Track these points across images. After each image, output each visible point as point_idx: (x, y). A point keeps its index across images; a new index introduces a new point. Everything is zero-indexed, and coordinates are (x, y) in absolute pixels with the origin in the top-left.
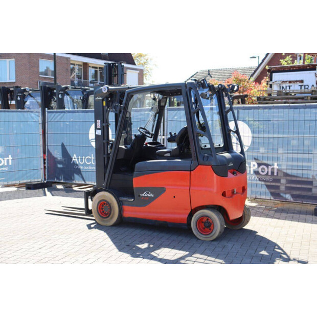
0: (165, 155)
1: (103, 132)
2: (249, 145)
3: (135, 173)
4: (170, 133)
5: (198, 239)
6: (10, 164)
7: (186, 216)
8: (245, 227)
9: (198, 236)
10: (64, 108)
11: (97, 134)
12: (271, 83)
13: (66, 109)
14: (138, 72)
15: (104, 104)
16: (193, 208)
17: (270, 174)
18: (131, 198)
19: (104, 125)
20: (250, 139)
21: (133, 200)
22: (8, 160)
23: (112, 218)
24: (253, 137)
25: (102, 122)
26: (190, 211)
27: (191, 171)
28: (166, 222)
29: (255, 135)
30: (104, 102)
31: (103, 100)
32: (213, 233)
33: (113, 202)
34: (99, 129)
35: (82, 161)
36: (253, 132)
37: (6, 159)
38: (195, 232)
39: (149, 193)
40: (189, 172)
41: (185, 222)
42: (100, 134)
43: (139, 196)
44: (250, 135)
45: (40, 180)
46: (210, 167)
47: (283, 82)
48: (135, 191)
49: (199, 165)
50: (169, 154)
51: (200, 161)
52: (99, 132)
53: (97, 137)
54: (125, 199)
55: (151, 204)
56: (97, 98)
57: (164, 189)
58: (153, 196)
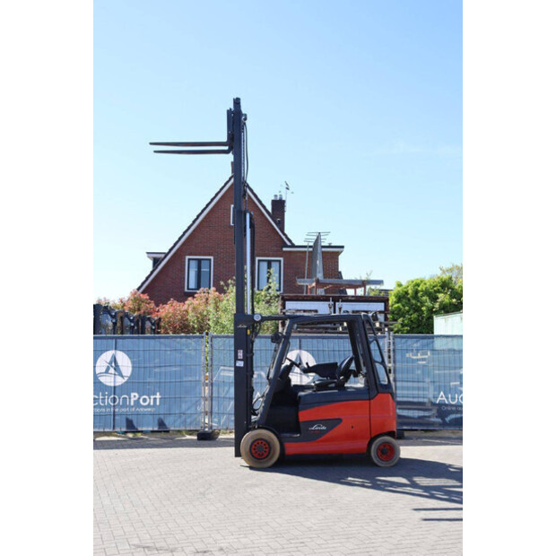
0: (329, 386)
1: (246, 364)
3: (300, 407)
4: (307, 364)
7: (365, 446)
11: (237, 365)
15: (249, 332)
16: (373, 436)
18: (297, 434)
19: (248, 355)
25: (245, 352)
26: (370, 439)
27: (370, 399)
28: (341, 454)
32: (394, 459)
33: (272, 439)
34: (240, 360)
38: (375, 460)
39: (320, 426)
40: (368, 401)
41: (365, 451)
42: (242, 365)
43: (308, 430)
46: (390, 394)
48: (302, 426)
49: (378, 393)
50: (333, 385)
51: (380, 389)
52: (240, 364)
53: (237, 369)
54: (288, 435)
55: (323, 437)
56: (240, 326)
57: (339, 420)
58: (324, 428)
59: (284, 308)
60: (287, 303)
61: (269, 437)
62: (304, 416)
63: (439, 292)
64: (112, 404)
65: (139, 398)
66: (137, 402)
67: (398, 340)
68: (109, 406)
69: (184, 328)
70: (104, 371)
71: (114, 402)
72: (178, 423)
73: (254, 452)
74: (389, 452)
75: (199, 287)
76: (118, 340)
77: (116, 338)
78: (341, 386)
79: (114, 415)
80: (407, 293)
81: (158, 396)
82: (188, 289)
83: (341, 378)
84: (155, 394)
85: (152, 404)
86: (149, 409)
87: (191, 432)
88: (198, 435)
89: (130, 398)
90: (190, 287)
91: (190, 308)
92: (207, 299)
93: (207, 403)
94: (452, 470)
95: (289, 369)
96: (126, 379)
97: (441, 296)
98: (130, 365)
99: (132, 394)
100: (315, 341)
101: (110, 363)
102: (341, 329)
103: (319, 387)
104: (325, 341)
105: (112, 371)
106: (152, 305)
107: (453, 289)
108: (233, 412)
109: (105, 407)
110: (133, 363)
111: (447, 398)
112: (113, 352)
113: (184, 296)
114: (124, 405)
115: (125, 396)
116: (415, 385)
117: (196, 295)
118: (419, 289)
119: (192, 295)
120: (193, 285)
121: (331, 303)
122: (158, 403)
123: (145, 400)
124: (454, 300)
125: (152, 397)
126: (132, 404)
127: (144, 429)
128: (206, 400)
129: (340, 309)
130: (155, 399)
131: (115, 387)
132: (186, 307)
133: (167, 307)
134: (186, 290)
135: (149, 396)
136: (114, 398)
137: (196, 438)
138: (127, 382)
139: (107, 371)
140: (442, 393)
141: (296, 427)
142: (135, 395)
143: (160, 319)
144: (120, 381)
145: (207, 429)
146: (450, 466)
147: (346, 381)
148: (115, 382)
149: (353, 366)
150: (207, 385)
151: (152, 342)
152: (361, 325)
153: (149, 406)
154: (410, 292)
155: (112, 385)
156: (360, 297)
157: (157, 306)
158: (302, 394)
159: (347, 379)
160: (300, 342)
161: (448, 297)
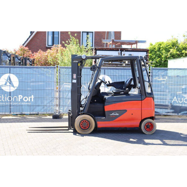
0: (121, 93)
1: (78, 81)
3: (106, 103)
9: (145, 133)
11: (73, 82)
15: (79, 65)
18: (104, 117)
19: (79, 77)
21: (104, 118)
23: (90, 129)
25: (77, 75)
26: (141, 120)
27: (141, 100)
28: (126, 128)
30: (79, 64)
31: (78, 63)
32: (153, 130)
33: (91, 120)
34: (75, 79)
38: (144, 131)
39: (116, 114)
40: (141, 101)
41: (138, 126)
42: (76, 82)
43: (109, 115)
46: (152, 98)
48: (106, 113)
49: (146, 97)
50: (123, 93)
51: (147, 95)
52: (75, 81)
53: (73, 84)
54: (99, 118)
55: (117, 119)
56: (75, 62)
57: (126, 111)
59: (96, 54)
60: (97, 51)
61: (89, 119)
62: (107, 108)
63: (171, 48)
64: (9, 101)
65: (23, 98)
66: (22, 100)
67: (154, 71)
68: (8, 102)
69: (46, 64)
70: (4, 84)
71: (10, 100)
72: (43, 110)
73: (81, 126)
74: (150, 127)
75: (53, 44)
76: (11, 69)
77: (10, 68)
78: (127, 94)
79: (10, 106)
80: (155, 49)
81: (33, 97)
82: (48, 45)
83: (127, 89)
84: (31, 96)
85: (29, 101)
86: (28, 103)
87: (50, 115)
88: (53, 116)
89: (18, 98)
90: (49, 44)
91: (49, 55)
92: (57, 50)
93: (57, 100)
94: (182, 136)
95: (100, 84)
96: (16, 88)
97: (171, 50)
98: (18, 81)
99: (19, 96)
100: (112, 71)
101: (7, 80)
102: (124, 65)
103: (116, 94)
104: (117, 71)
105: (8, 84)
106: (31, 53)
107: (178, 47)
108: (70, 105)
109: (5, 102)
110: (19, 80)
111: (178, 100)
112: (8, 74)
113: (46, 49)
114: (15, 101)
115: (16, 97)
116: (162, 93)
117: (52, 48)
118: (161, 46)
119: (50, 48)
120: (50, 43)
121: (120, 52)
122: (32, 100)
123: (26, 99)
124: (178, 52)
125: (30, 97)
126: (19, 100)
127: (26, 113)
128: (57, 99)
129: (124, 55)
130: (31, 98)
131: (10, 92)
132: (46, 54)
133: (37, 53)
134: (47, 46)
135: (28, 96)
136: (10, 98)
137: (52, 117)
138: (16, 90)
139: (6, 84)
140: (175, 97)
141: (103, 114)
142: (20, 97)
143: (34, 59)
144: (12, 89)
145: (57, 113)
146: (181, 134)
147: (130, 91)
148: (10, 90)
149: (132, 83)
150: (57, 91)
151: (29, 70)
152: (139, 62)
153: (28, 102)
154: (156, 48)
155: (9, 91)
156: (134, 49)
157: (33, 53)
158: (106, 97)
159: (130, 89)
160: (104, 71)
161: (175, 50)
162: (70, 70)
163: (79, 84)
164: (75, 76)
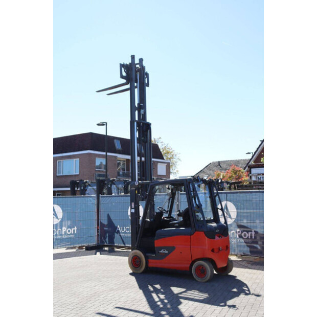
0: (175, 225)
1: (136, 211)
2: (235, 218)
3: (156, 237)
5: (197, 281)
6: (76, 232)
7: (188, 266)
8: (229, 274)
9: (197, 279)
10: (112, 194)
12: (250, 175)
13: (113, 195)
14: (166, 164)
16: (193, 259)
17: (249, 237)
18: (154, 255)
20: (236, 213)
22: (74, 230)
24: (237, 212)
26: (191, 261)
27: (191, 235)
28: (176, 270)
29: (239, 211)
30: (136, 192)
31: (135, 190)
33: (142, 256)
34: (133, 208)
35: (123, 230)
36: (237, 209)
37: (73, 229)
38: (195, 276)
39: (165, 251)
41: (188, 269)
44: (235, 210)
45: (95, 244)
46: (203, 233)
47: (259, 174)
48: (156, 250)
49: (196, 231)
53: (132, 214)
54: (149, 255)
56: (132, 189)
57: (174, 248)
58: (167, 252)
59: (251, 173)
60: (252, 169)
61: (140, 254)
62: (157, 243)
73: (133, 263)
162: (129, 198)
163: (137, 214)
164: (133, 205)
